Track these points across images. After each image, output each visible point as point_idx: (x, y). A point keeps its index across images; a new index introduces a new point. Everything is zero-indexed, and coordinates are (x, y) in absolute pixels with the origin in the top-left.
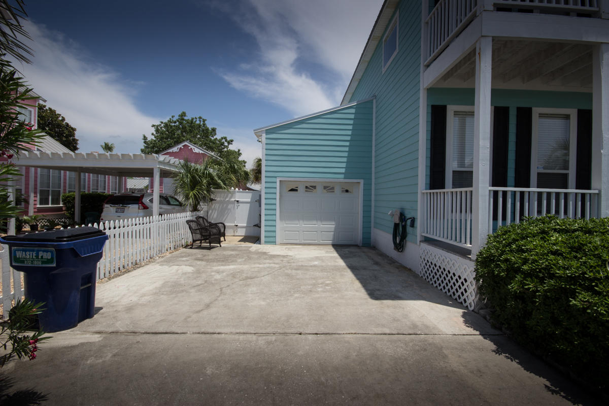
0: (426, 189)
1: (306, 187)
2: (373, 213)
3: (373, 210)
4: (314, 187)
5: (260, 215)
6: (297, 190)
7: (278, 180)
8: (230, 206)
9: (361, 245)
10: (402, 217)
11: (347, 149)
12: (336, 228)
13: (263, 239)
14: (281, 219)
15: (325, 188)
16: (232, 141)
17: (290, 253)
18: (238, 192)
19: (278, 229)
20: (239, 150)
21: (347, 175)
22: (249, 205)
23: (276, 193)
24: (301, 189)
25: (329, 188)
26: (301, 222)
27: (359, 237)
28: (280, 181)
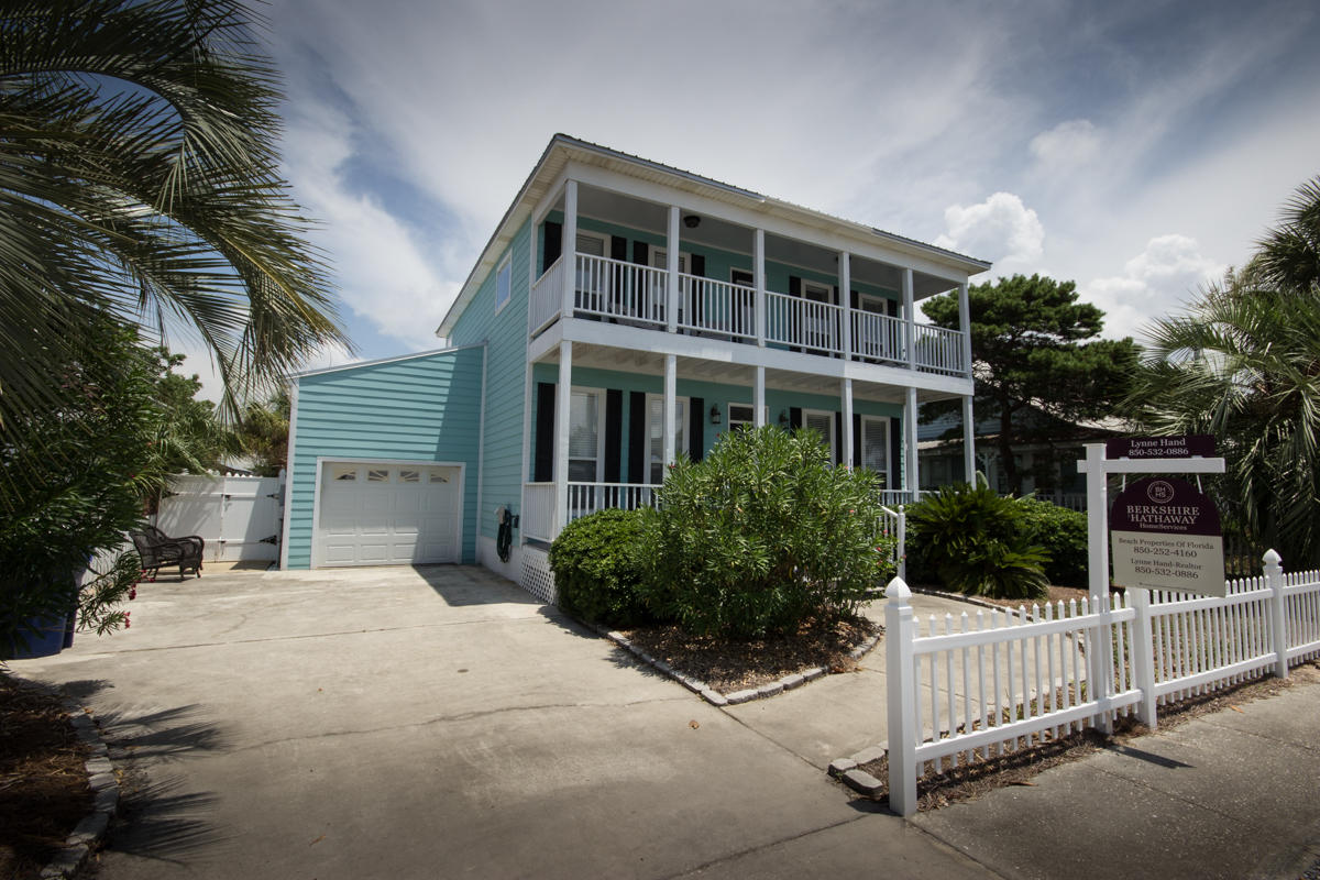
0: (530, 481)
1: (371, 474)
2: (479, 512)
3: (479, 508)
4: (385, 474)
5: (282, 520)
6: (353, 478)
7: (319, 462)
8: (208, 506)
9: (459, 561)
10: (508, 515)
11: (441, 416)
12: (419, 539)
13: (285, 560)
14: (322, 526)
15: (403, 474)
16: (181, 357)
17: (338, 578)
18: (229, 479)
19: (315, 542)
20: (196, 377)
21: (439, 455)
22: (252, 503)
23: (314, 483)
24: (362, 477)
25: (409, 475)
26: (359, 529)
27: (457, 549)
28: (324, 463)
